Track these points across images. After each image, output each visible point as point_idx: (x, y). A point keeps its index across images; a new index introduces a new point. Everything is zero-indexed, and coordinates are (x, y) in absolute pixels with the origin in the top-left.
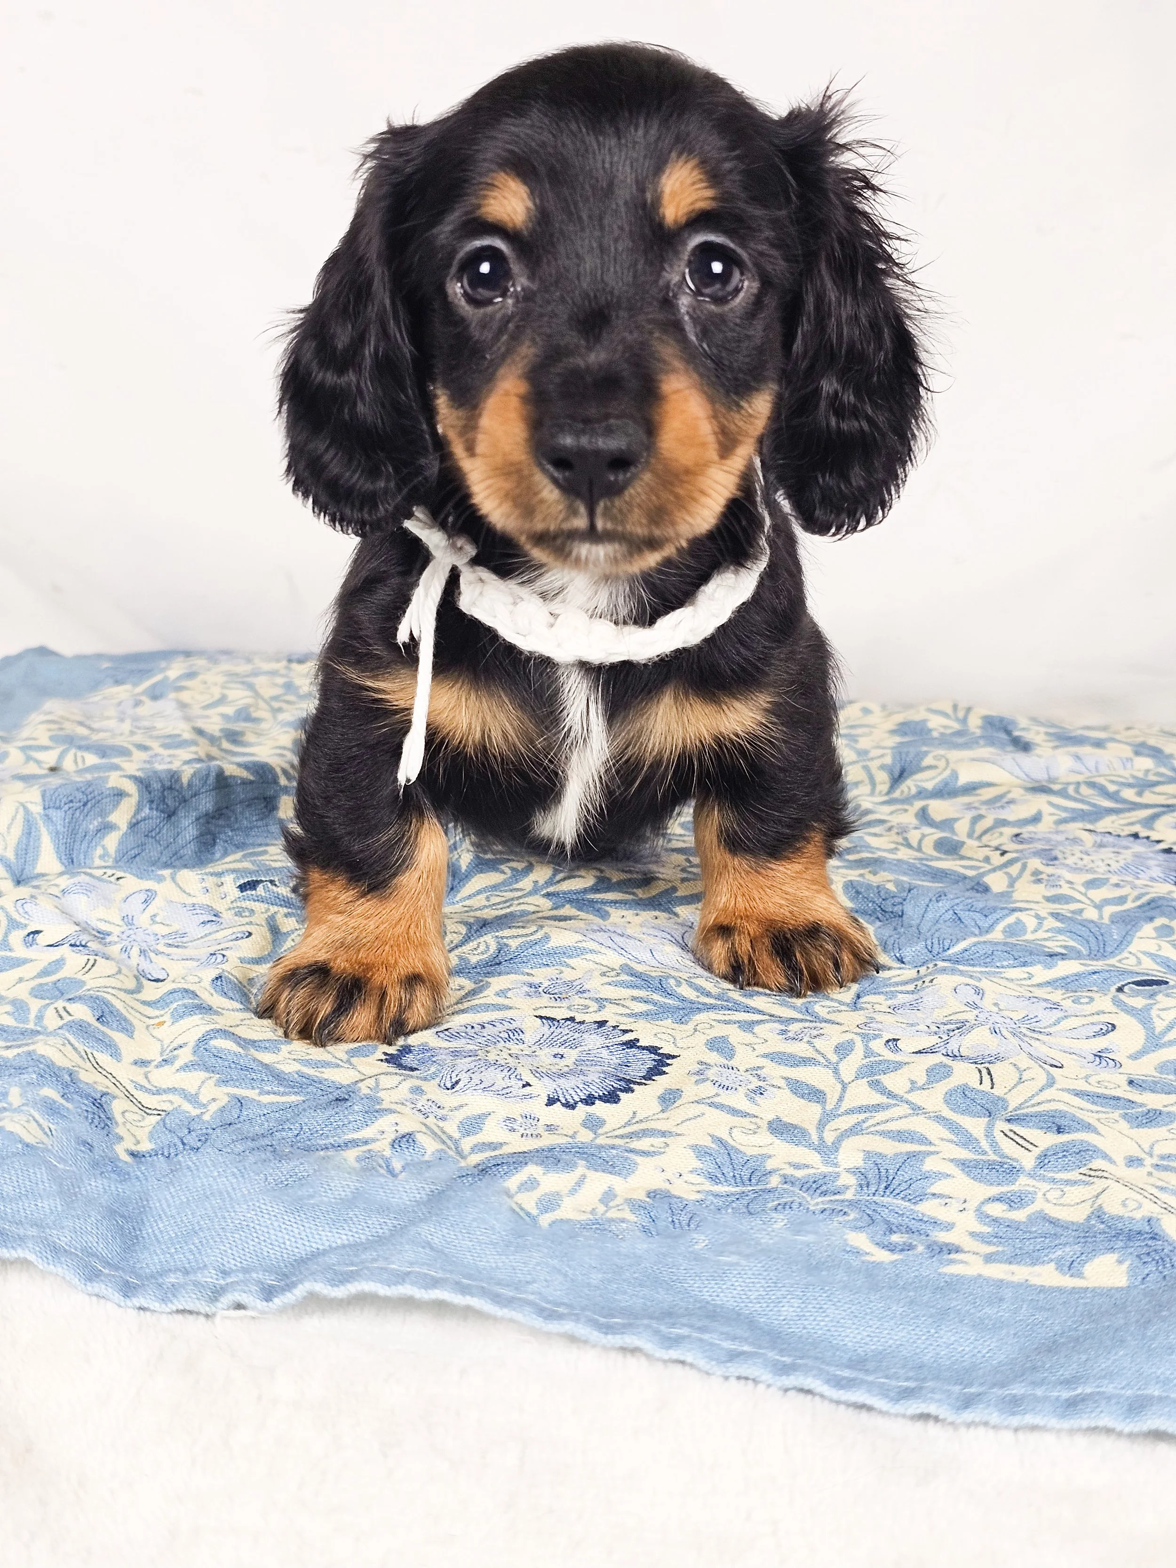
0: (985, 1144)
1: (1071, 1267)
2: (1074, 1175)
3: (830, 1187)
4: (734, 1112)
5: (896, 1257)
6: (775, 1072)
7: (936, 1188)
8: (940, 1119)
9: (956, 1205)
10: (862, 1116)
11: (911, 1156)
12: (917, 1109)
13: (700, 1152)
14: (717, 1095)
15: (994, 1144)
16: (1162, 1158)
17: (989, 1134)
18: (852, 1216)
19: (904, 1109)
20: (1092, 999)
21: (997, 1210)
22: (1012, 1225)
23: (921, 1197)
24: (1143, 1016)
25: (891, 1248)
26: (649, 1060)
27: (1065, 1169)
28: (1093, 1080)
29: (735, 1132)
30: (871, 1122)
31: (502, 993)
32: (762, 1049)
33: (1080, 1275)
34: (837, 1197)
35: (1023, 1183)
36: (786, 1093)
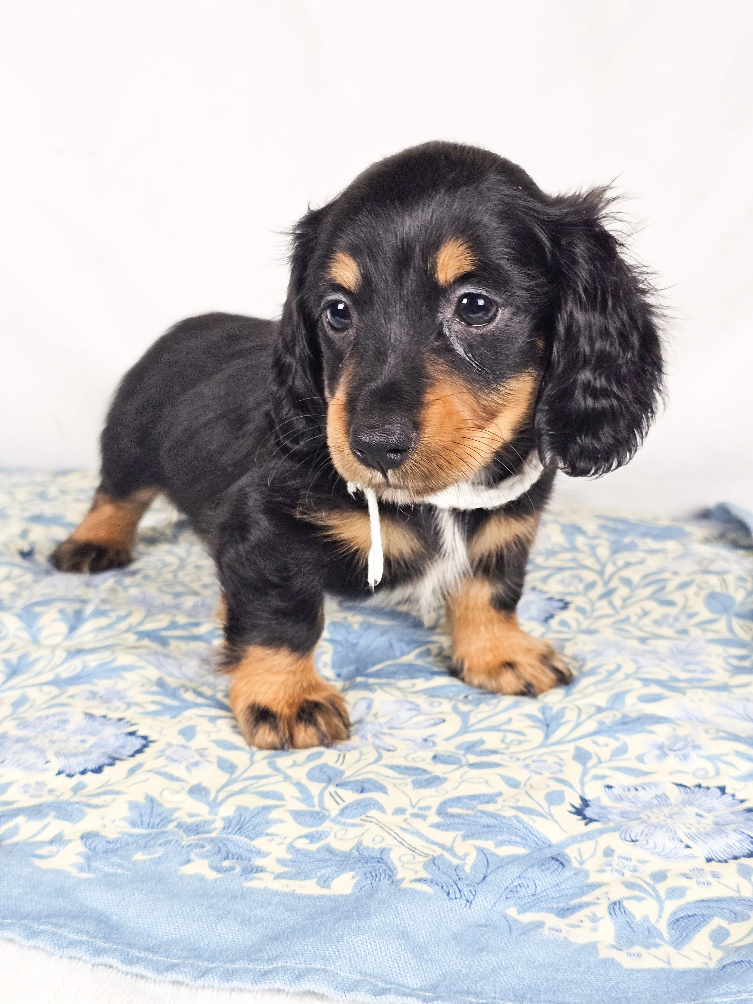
0: (316, 801)
1: (325, 882)
2: (356, 821)
3: (206, 829)
4: (172, 778)
5: (220, 876)
6: (216, 752)
7: (270, 830)
8: (298, 785)
9: (278, 840)
10: (251, 782)
11: (267, 809)
12: (287, 778)
13: (134, 806)
14: (165, 766)
15: (321, 801)
16: (420, 809)
17: (321, 794)
18: (208, 847)
19: (280, 777)
20: (440, 704)
21: (302, 844)
22: (306, 854)
23: (258, 835)
24: (464, 716)
25: (218, 870)
26: (137, 743)
27: (354, 816)
28: (409, 758)
29: (165, 793)
30: (254, 786)
31: (72, 697)
32: (214, 737)
33: (328, 887)
34: (206, 835)
35: (327, 824)
36: (214, 766)
